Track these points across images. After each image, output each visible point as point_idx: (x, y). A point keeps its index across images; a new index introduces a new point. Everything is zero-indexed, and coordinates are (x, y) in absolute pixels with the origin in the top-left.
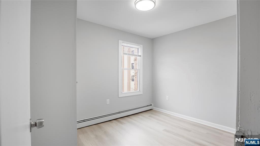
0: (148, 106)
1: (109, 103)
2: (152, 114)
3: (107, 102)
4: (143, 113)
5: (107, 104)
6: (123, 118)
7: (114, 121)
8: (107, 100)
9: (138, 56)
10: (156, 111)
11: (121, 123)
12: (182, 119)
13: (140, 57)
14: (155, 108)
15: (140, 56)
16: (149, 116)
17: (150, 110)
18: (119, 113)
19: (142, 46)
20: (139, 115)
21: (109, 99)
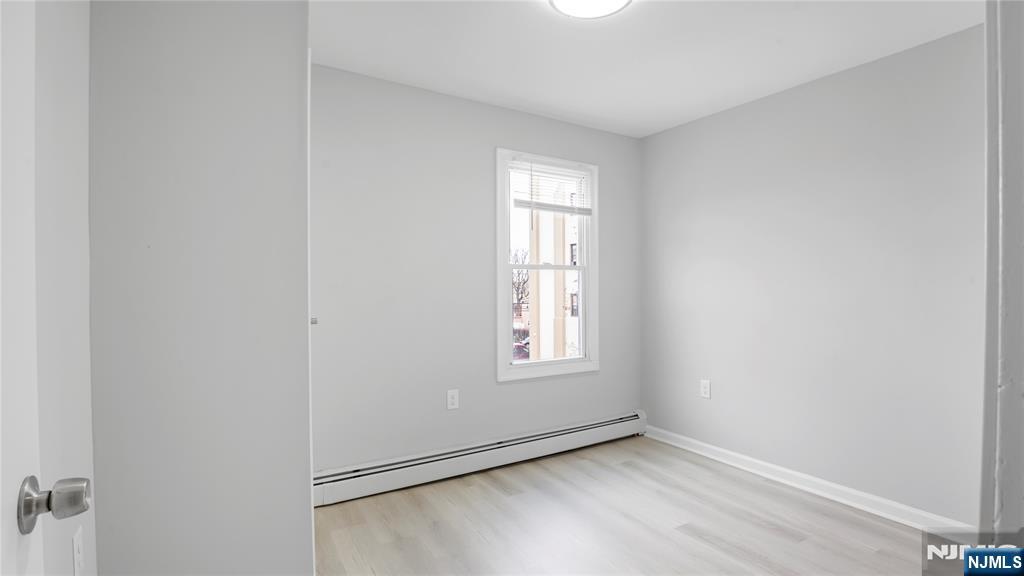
0: (621, 420)
1: (456, 406)
2: (638, 453)
3: (449, 400)
4: (600, 447)
5: (450, 407)
6: (516, 467)
7: (476, 478)
8: (450, 392)
9: (580, 213)
10: (655, 444)
11: (506, 488)
12: (767, 480)
13: (589, 217)
14: (652, 432)
15: (587, 212)
16: (627, 464)
17: (633, 436)
18: (500, 445)
19: (595, 169)
20: (583, 458)
21: (457, 391)
